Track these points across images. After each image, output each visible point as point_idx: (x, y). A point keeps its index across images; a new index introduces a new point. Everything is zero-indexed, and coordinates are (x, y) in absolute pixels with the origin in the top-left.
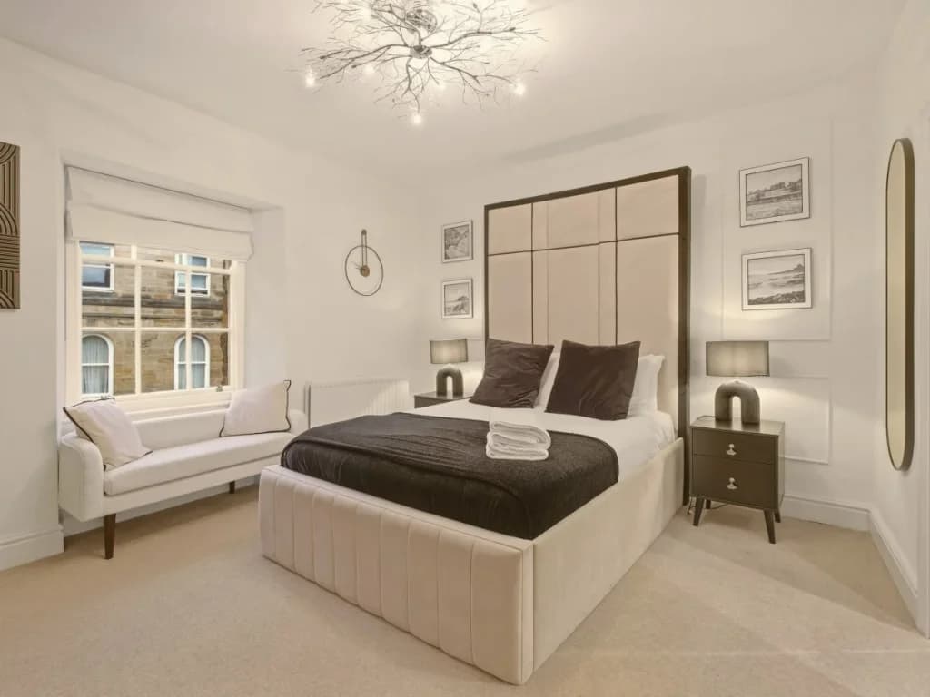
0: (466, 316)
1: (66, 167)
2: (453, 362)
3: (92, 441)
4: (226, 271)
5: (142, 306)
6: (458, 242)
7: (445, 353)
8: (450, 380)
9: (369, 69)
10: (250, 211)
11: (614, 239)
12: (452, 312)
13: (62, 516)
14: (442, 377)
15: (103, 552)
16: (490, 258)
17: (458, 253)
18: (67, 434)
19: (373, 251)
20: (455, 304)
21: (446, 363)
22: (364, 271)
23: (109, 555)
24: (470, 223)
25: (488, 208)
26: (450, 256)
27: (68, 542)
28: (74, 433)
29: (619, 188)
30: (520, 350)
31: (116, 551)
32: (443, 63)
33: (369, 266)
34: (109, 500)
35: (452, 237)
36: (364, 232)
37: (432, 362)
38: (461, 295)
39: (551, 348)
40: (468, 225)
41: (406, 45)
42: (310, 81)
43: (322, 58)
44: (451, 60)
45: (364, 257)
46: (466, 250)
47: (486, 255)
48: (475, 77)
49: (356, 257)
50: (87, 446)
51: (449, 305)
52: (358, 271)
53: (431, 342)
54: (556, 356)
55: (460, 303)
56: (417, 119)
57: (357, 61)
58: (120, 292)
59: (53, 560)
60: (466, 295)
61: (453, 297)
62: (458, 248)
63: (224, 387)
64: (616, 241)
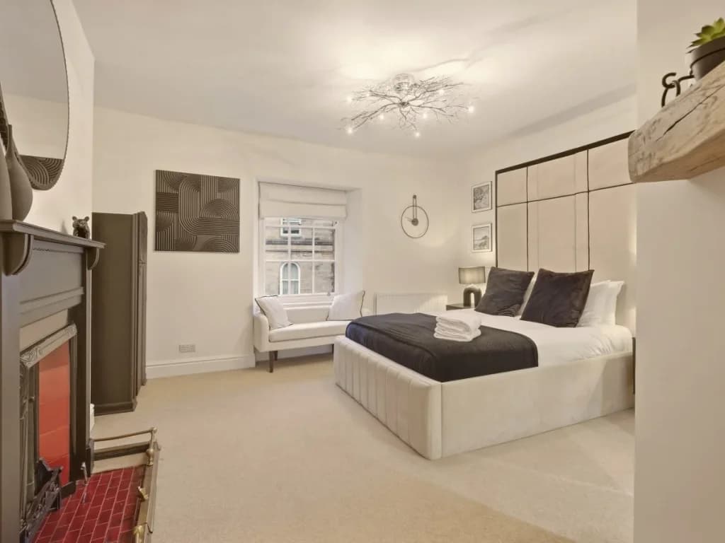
0: (487, 250)
1: (259, 183)
2: (474, 283)
3: (265, 315)
4: (334, 228)
5: (316, 245)
6: (482, 197)
7: (468, 276)
8: (472, 295)
9: (382, 117)
10: (346, 192)
11: (587, 190)
12: (478, 248)
13: (255, 350)
14: (467, 293)
15: (269, 369)
16: (498, 209)
17: (482, 205)
18: (256, 311)
19: (422, 209)
20: (480, 242)
21: (470, 284)
22: (415, 222)
23: (271, 371)
24: (490, 183)
25: (498, 172)
26: (477, 207)
27: (258, 363)
28: (259, 311)
29: (590, 150)
30: (509, 275)
31: (274, 370)
32: (419, 106)
33: (418, 218)
34: (270, 344)
35: (478, 194)
36: (415, 197)
37: (460, 282)
38: (484, 235)
39: (532, 274)
40: (488, 185)
41: (394, 104)
42: (350, 131)
43: (353, 120)
44: (424, 104)
45: (415, 213)
46: (487, 203)
47: (496, 207)
48: (440, 109)
49: (409, 213)
50: (263, 317)
51: (476, 242)
52: (410, 223)
53: (459, 269)
54: (534, 279)
55: (483, 241)
56: (418, 134)
57: (372, 116)
58: (304, 237)
59: (251, 369)
60: (487, 235)
61: (479, 237)
62: (483, 202)
63: (332, 293)
64: (589, 191)
